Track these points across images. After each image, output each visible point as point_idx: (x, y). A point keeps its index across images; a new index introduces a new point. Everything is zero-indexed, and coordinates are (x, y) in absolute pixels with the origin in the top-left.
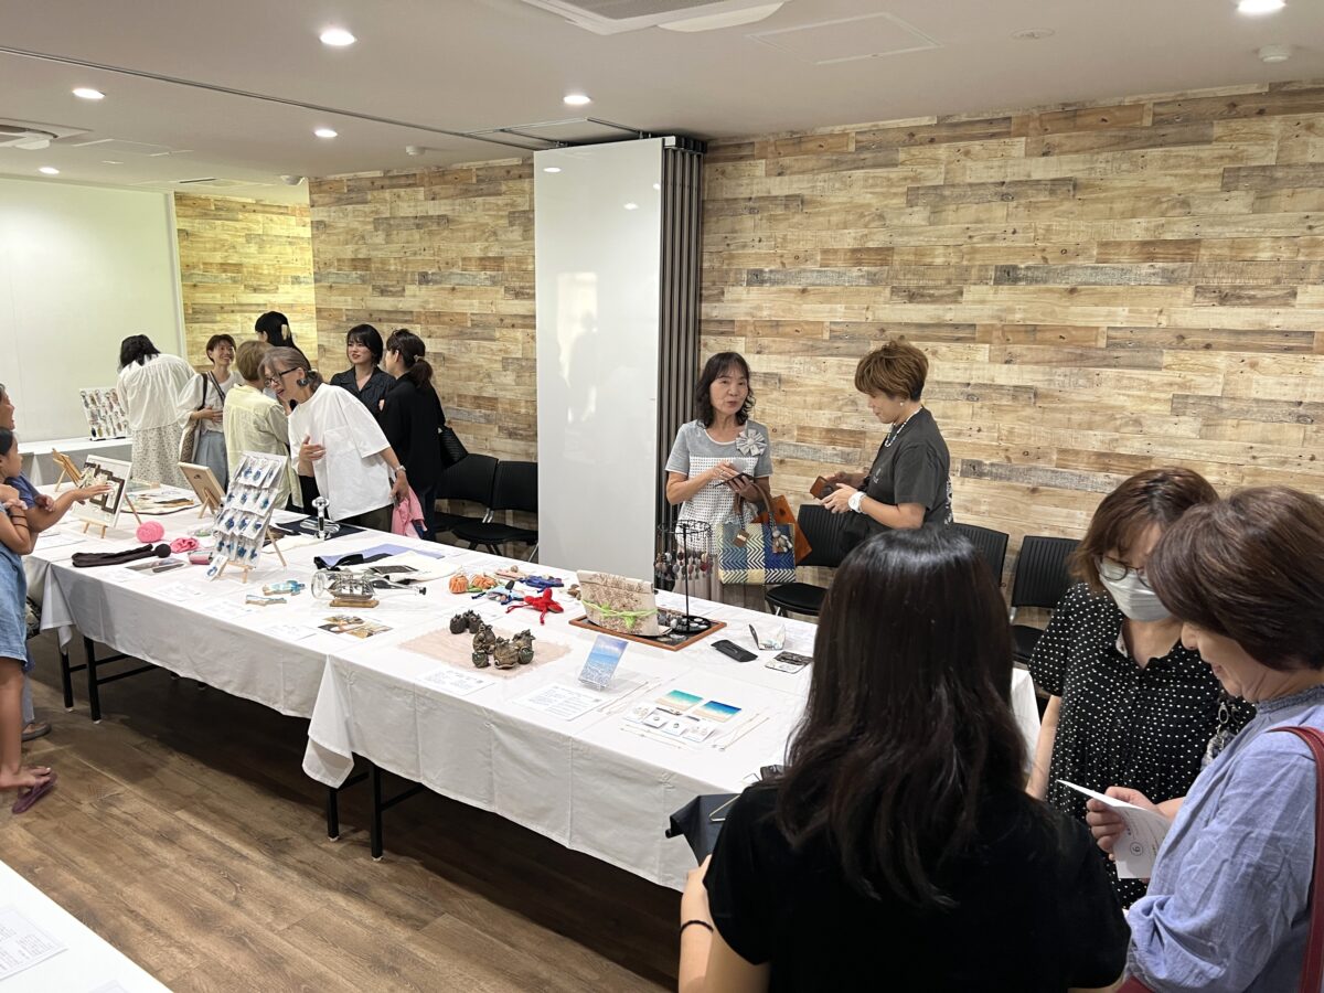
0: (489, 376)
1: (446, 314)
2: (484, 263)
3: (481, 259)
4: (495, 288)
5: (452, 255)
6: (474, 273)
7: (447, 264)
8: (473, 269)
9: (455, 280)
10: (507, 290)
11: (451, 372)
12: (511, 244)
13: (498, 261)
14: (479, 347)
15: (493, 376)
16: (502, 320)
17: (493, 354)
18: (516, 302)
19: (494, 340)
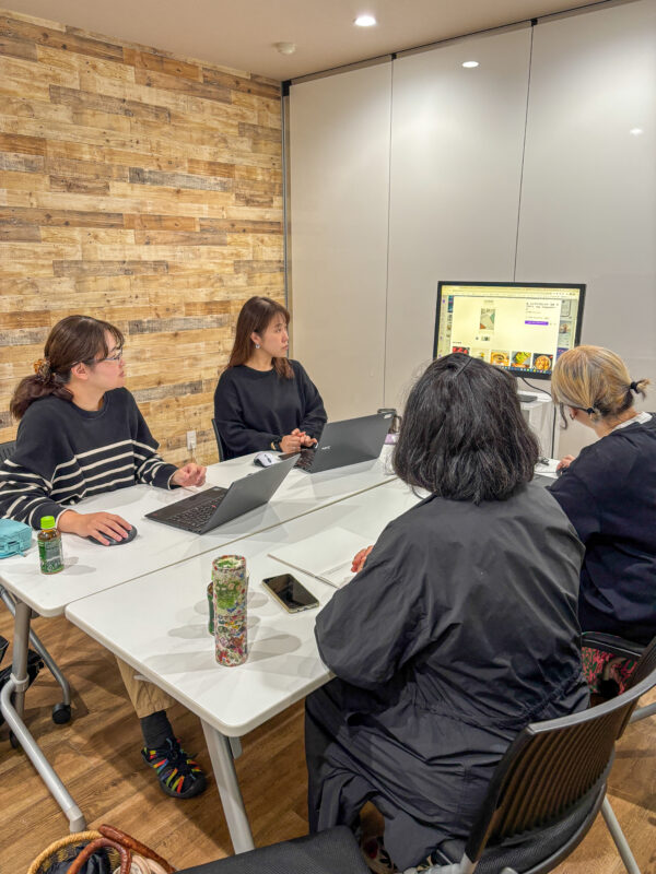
0: (221, 280)
1: (169, 218)
2: (213, 167)
3: (210, 164)
4: (226, 194)
5: (175, 154)
6: (204, 177)
7: (170, 163)
8: (202, 173)
9: (180, 182)
10: (238, 196)
11: (177, 281)
12: (240, 154)
13: (229, 169)
14: (209, 253)
15: (225, 279)
16: (233, 225)
17: (224, 258)
18: (246, 208)
19: (225, 245)
